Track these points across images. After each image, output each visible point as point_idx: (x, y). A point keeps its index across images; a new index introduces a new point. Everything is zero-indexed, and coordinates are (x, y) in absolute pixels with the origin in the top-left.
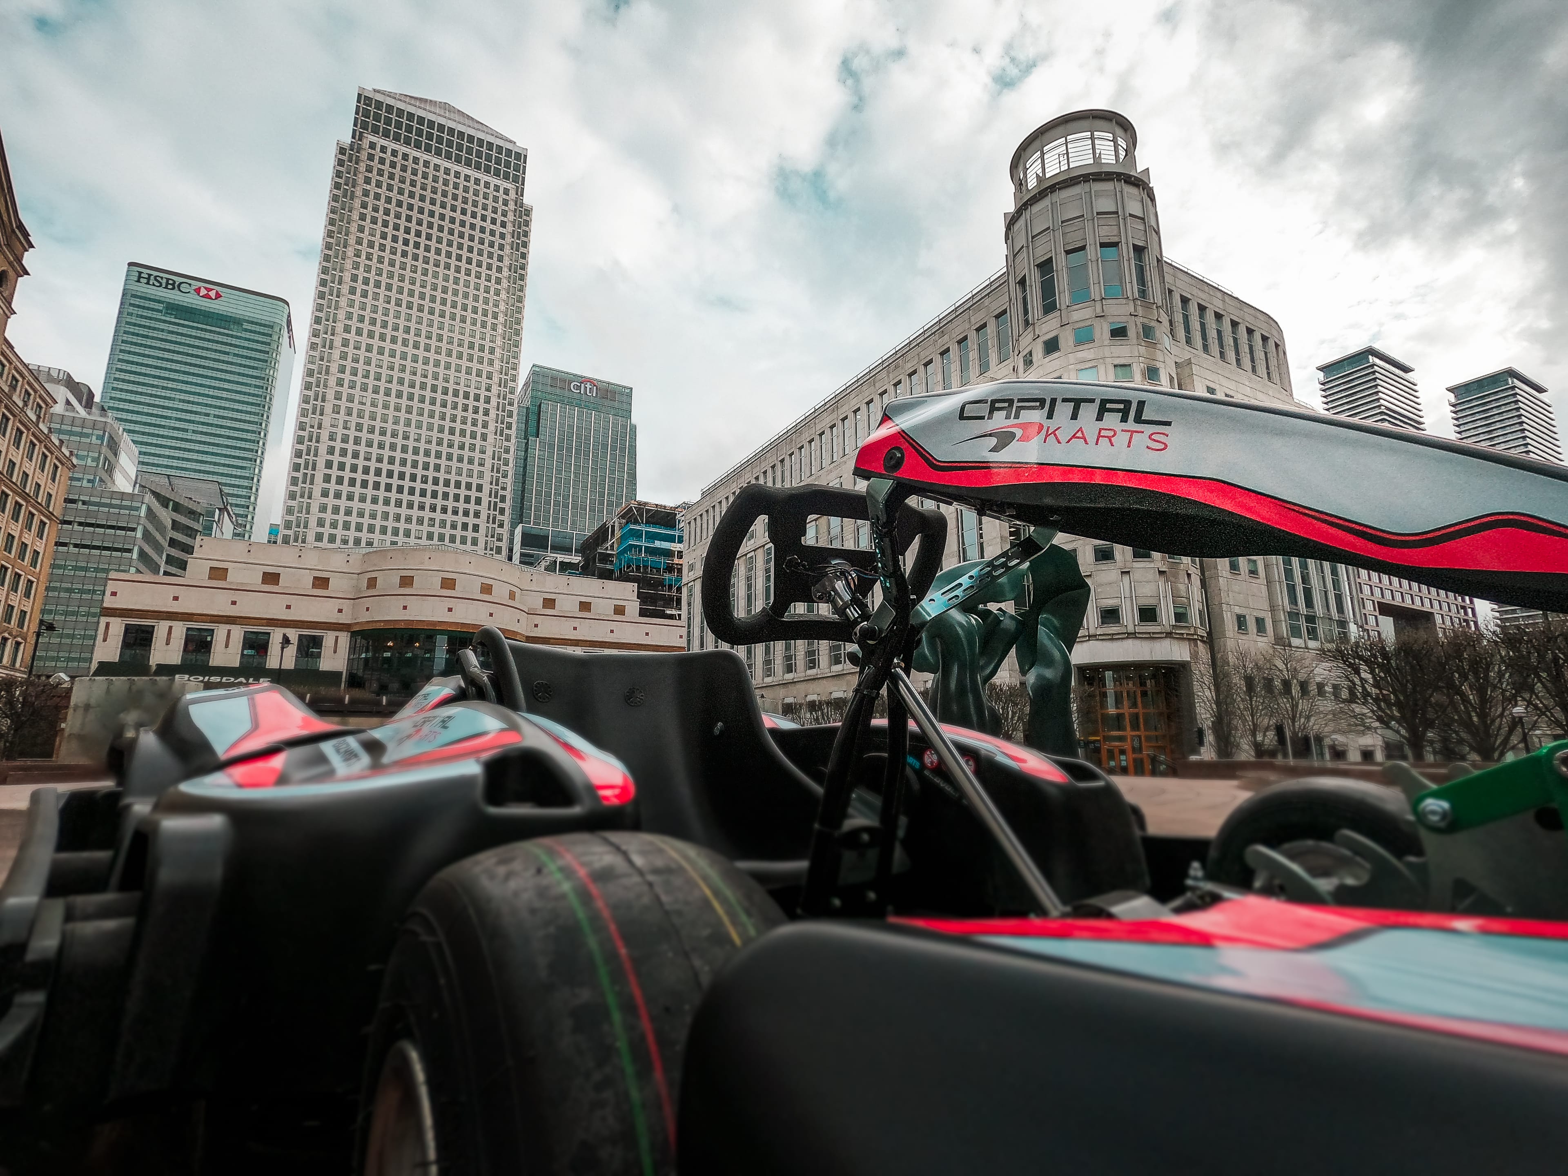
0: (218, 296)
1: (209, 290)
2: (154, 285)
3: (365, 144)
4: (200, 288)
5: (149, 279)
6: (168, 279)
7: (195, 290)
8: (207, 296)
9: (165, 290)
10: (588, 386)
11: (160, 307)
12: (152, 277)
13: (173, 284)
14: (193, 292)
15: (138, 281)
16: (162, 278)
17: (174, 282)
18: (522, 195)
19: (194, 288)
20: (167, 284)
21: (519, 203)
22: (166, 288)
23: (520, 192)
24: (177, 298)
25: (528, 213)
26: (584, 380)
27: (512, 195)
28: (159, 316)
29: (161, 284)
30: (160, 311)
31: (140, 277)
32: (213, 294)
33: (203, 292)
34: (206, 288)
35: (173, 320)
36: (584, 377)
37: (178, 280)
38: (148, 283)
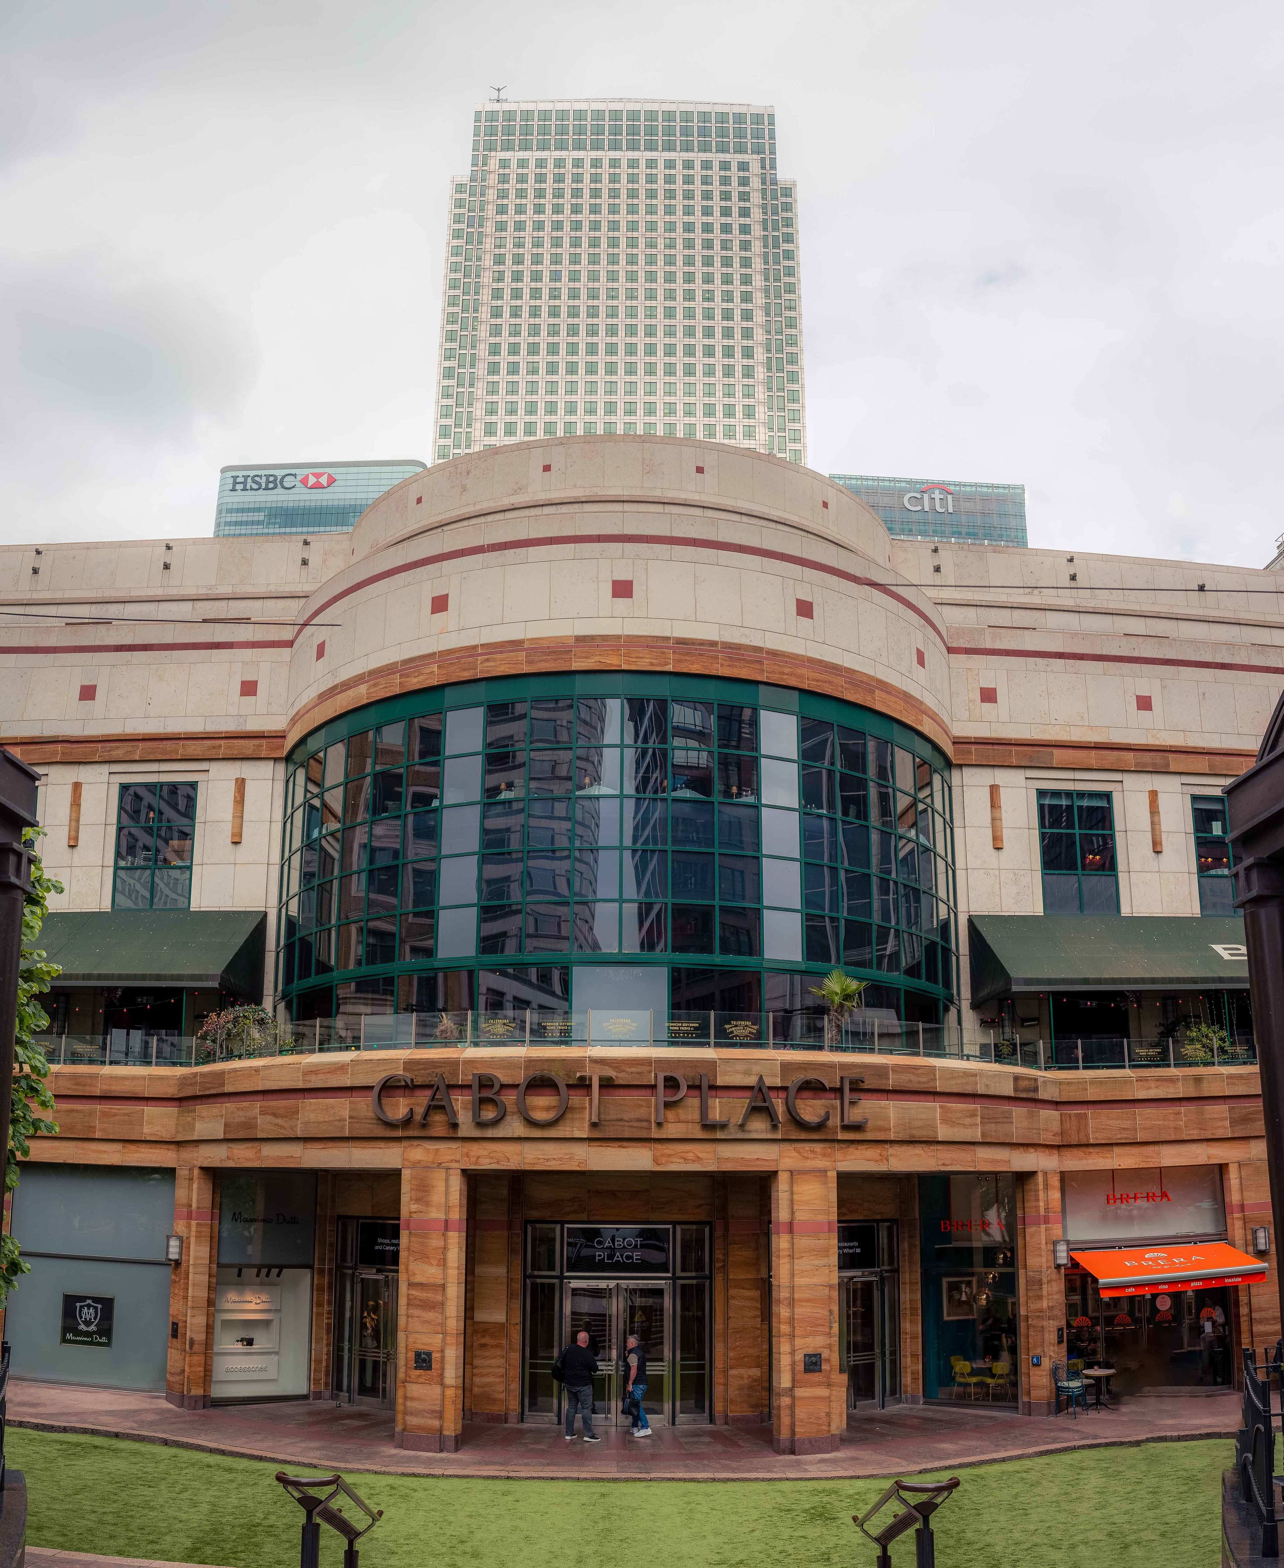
0: (332, 480)
1: (318, 476)
2: (252, 489)
3: (493, 164)
4: (307, 477)
5: (245, 483)
6: (268, 476)
7: (301, 481)
8: (318, 486)
9: (266, 492)
10: (937, 495)
11: (260, 516)
12: (249, 480)
13: (274, 482)
14: (299, 484)
15: (234, 490)
16: (260, 477)
17: (275, 477)
18: (773, 167)
19: (299, 478)
20: (268, 482)
21: (769, 180)
22: (267, 489)
23: (769, 164)
24: (281, 498)
25: (788, 192)
26: (928, 487)
27: (755, 168)
28: (260, 529)
29: (259, 484)
30: (258, 523)
31: (235, 483)
32: (324, 480)
33: (312, 480)
34: (314, 475)
35: (277, 530)
36: (927, 482)
37: (280, 473)
38: (244, 489)
